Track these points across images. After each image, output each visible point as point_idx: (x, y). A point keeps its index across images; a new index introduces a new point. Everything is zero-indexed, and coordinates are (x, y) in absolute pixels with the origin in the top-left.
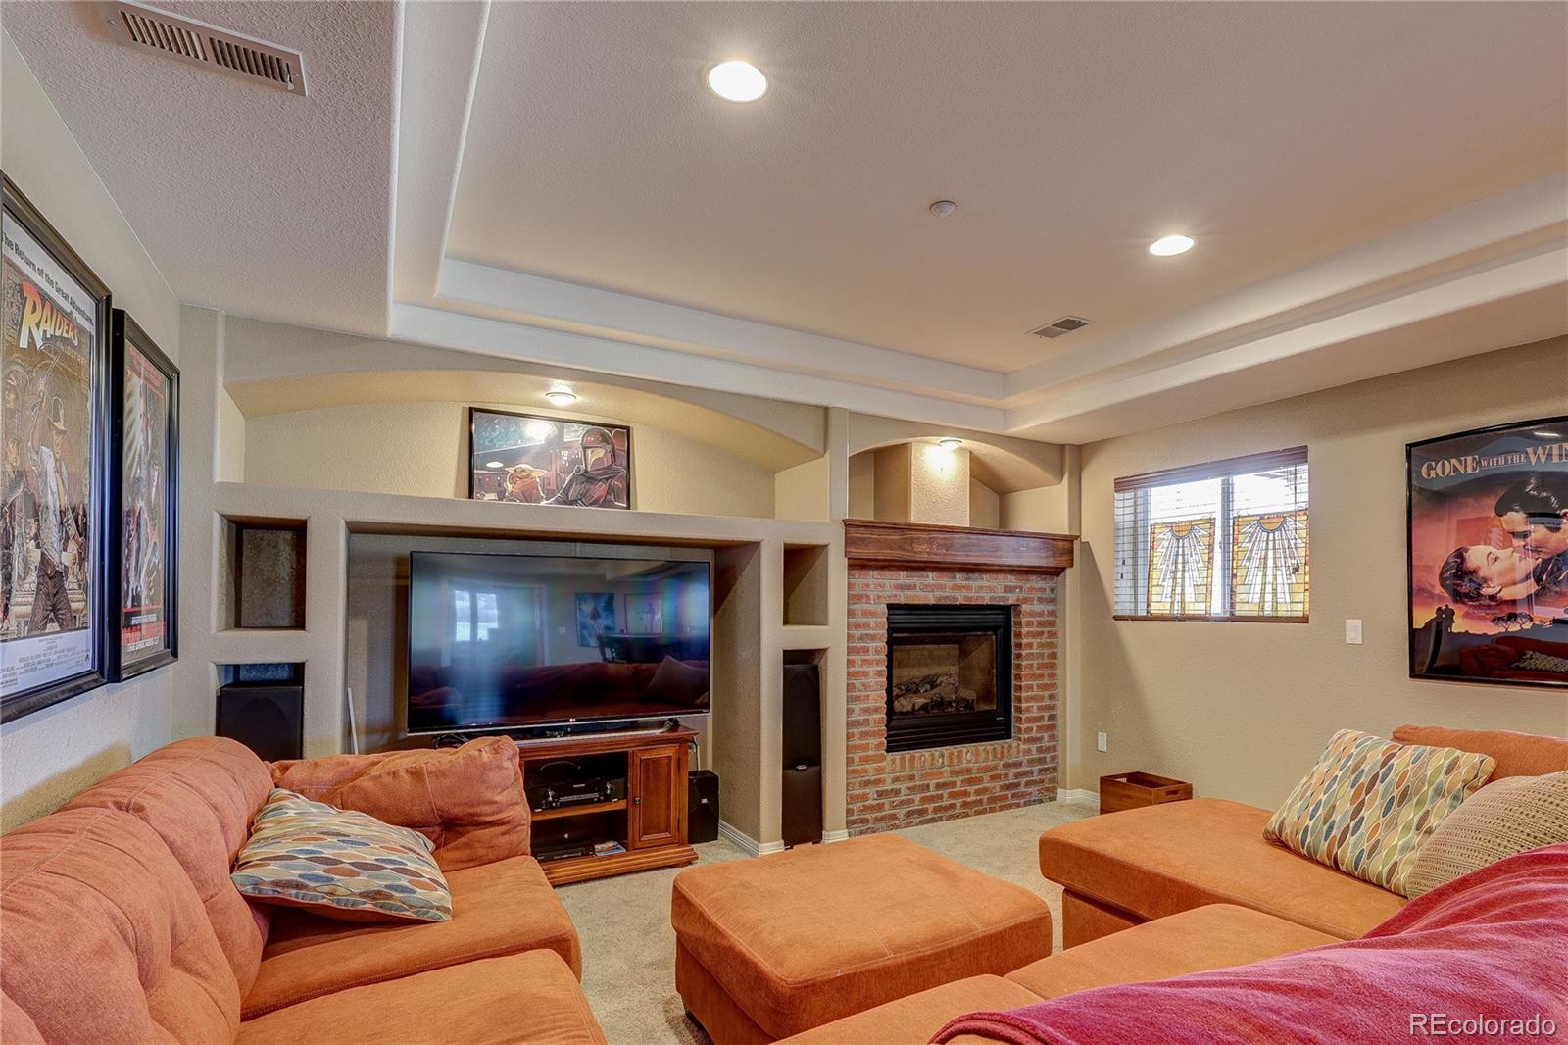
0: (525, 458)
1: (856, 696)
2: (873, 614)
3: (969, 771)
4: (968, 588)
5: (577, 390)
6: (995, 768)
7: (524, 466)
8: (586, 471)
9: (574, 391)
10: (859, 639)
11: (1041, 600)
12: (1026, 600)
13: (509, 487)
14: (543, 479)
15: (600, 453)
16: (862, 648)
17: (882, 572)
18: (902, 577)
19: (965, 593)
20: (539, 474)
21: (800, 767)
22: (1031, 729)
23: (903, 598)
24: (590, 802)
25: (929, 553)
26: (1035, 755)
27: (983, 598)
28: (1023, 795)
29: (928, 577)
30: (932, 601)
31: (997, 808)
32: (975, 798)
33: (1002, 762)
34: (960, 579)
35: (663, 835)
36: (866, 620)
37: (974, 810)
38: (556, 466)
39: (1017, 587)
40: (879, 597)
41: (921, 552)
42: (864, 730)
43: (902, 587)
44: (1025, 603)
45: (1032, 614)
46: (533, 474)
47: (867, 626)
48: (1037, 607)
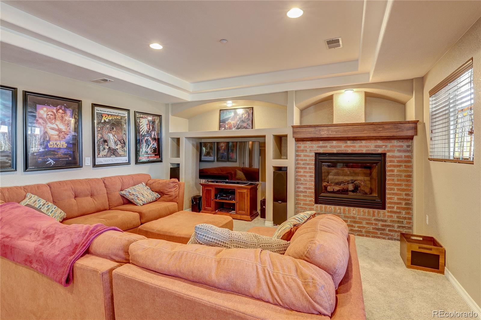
0: (230, 119)
1: (302, 183)
2: (308, 156)
3: (354, 218)
4: (354, 147)
5: (233, 102)
6: (369, 220)
7: (229, 121)
8: (242, 120)
9: (232, 103)
10: (303, 164)
11: (399, 151)
12: (389, 151)
13: (226, 126)
14: (233, 123)
15: (246, 115)
16: (304, 167)
17: (312, 142)
18: (321, 143)
19: (352, 148)
20: (232, 122)
21: (279, 202)
22: (393, 207)
23: (321, 151)
24: (226, 199)
25: (327, 135)
26: (395, 219)
27: (362, 150)
28: (387, 235)
29: (333, 143)
30: (335, 152)
31: (371, 236)
32: (357, 229)
33: (373, 218)
34: (349, 143)
35: (243, 212)
36: (305, 158)
37: (356, 234)
38: (236, 120)
39: (383, 145)
40: (311, 150)
41: (324, 134)
42: (304, 194)
43: (321, 147)
44: (388, 152)
45: (393, 157)
46: (232, 123)
47: (306, 160)
48: (397, 154)
